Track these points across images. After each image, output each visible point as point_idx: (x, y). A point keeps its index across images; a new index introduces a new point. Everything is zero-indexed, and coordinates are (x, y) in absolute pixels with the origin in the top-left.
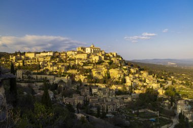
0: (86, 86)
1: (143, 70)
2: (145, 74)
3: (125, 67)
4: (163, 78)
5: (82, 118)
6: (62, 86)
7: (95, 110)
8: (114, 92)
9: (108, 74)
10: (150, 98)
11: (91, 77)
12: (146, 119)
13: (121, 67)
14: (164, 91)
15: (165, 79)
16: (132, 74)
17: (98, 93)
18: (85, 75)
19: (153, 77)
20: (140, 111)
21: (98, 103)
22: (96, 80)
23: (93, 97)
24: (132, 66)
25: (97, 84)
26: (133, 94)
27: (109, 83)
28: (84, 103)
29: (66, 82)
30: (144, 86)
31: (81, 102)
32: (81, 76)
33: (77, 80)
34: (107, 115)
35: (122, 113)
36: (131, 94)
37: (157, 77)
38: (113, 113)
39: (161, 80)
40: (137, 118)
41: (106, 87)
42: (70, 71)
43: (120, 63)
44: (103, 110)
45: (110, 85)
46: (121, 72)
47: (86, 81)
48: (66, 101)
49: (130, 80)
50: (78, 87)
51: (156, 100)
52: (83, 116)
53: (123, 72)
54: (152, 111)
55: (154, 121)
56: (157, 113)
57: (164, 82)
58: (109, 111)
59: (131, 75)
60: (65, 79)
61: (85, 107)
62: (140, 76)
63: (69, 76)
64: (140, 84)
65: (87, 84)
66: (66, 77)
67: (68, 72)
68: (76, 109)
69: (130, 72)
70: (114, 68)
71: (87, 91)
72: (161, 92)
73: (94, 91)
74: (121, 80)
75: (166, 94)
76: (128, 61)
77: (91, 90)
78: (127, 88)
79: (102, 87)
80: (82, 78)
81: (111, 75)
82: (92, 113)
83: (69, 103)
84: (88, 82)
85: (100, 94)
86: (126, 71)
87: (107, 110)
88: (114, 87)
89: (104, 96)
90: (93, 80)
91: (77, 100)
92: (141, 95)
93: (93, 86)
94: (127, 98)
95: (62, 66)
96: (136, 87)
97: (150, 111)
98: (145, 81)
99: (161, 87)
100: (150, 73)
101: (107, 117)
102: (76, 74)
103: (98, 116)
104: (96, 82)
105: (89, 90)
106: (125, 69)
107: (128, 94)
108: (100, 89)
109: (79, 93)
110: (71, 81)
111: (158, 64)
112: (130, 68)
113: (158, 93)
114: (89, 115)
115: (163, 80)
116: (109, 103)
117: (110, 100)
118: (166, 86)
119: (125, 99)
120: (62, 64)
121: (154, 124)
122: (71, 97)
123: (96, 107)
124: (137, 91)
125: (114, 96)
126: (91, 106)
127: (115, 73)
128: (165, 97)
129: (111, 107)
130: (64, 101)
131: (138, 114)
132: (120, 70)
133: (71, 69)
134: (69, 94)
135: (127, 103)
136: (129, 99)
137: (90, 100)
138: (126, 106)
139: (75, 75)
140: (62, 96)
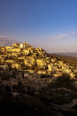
0: (20, 71)
1: (60, 60)
2: (61, 63)
3: (47, 58)
4: (73, 66)
5: (17, 95)
6: (2, 72)
7: (26, 89)
8: (40, 76)
9: (36, 63)
10: (65, 79)
11: (23, 65)
12: (62, 95)
13: (44, 58)
14: (74, 75)
15: (75, 67)
16: (53, 63)
17: (29, 77)
18: (19, 64)
19: (67, 65)
20: (58, 89)
21: (29, 84)
22: (27, 67)
23: (25, 79)
24: (52, 57)
25: (27, 70)
26: (53, 77)
27: (36, 69)
28: (18, 84)
29: (5, 69)
30: (61, 72)
31: (16, 84)
32: (16, 64)
33: (13, 67)
34: (35, 93)
35: (46, 91)
36: (51, 77)
37: (69, 65)
38: (39, 92)
39: (72, 67)
40: (56, 94)
41: (34, 72)
42: (8, 61)
43: (44, 55)
44: (32, 89)
45: (37, 71)
46: (44, 61)
47: (20, 68)
48: (5, 83)
49: (51, 67)
50: (14, 73)
51: (68, 81)
52: (17, 94)
53: (46, 61)
54: (66, 89)
55: (68, 96)
56: (70, 90)
57: (74, 69)
58: (37, 89)
59: (51, 64)
60: (4, 67)
61: (19, 87)
62: (58, 64)
63: (7, 64)
64: (58, 70)
65: (20, 70)
66: (5, 66)
67: (6, 61)
68: (12, 89)
69: (51, 62)
70: (40, 59)
71: (20, 75)
72: (72, 75)
73: (26, 75)
74: (44, 67)
75: (76, 76)
76: (50, 54)
77: (23, 75)
78: (49, 73)
79: (32, 72)
80: (17, 66)
81: (37, 64)
82: (24, 92)
83: (7, 84)
84: (21, 69)
85: (30, 77)
86: (48, 61)
87: (35, 89)
88: (40, 72)
89: (33, 79)
90: (25, 67)
91: (13, 82)
92: (58, 77)
93: (24, 72)
94: (49, 80)
95: (2, 57)
96: (55, 72)
97: (64, 89)
98: (61, 68)
99: (72, 72)
100: (64, 62)
101: (35, 94)
102: (13, 63)
103: (28, 93)
104: (27, 69)
105: (22, 75)
106: (48, 60)
107: (50, 77)
108: (30, 74)
109: (15, 77)
110: (8, 68)
111: (70, 56)
112: (51, 59)
113: (70, 76)
114: (22, 93)
115: (73, 67)
116: (36, 84)
117: (37, 82)
118: (75, 71)
119: (47, 81)
120: (2, 56)
121: (68, 98)
122: (9, 80)
123: (27, 87)
124: (56, 75)
125: (40, 79)
126: (24, 87)
127: (40, 63)
128: (75, 79)
129: (38, 86)
130: (3, 83)
131: (56, 91)
132: (44, 60)
133: (9, 59)
134: (7, 78)
135: (49, 83)
136: (51, 81)
137: (23, 82)
138: (48, 86)
139: (11, 64)
140: (2, 80)
